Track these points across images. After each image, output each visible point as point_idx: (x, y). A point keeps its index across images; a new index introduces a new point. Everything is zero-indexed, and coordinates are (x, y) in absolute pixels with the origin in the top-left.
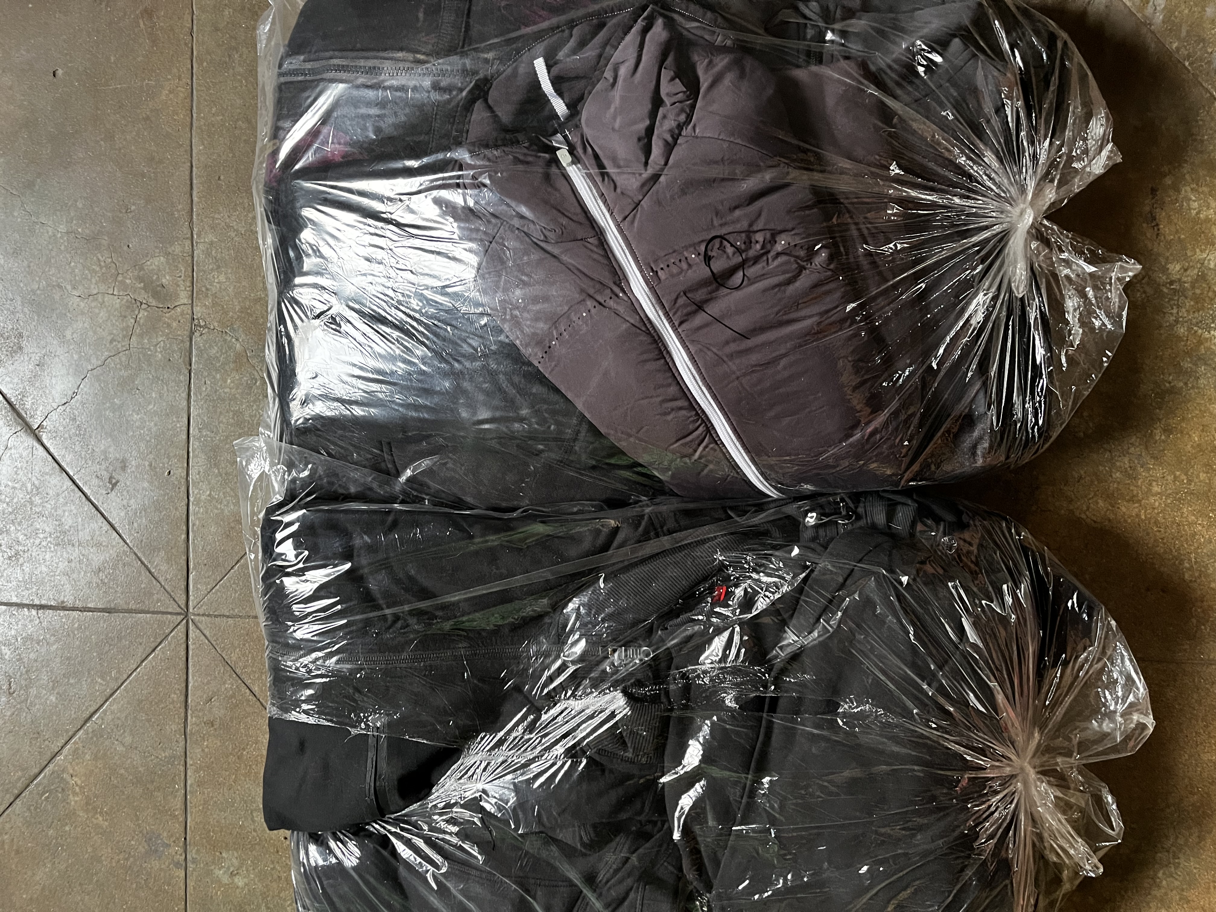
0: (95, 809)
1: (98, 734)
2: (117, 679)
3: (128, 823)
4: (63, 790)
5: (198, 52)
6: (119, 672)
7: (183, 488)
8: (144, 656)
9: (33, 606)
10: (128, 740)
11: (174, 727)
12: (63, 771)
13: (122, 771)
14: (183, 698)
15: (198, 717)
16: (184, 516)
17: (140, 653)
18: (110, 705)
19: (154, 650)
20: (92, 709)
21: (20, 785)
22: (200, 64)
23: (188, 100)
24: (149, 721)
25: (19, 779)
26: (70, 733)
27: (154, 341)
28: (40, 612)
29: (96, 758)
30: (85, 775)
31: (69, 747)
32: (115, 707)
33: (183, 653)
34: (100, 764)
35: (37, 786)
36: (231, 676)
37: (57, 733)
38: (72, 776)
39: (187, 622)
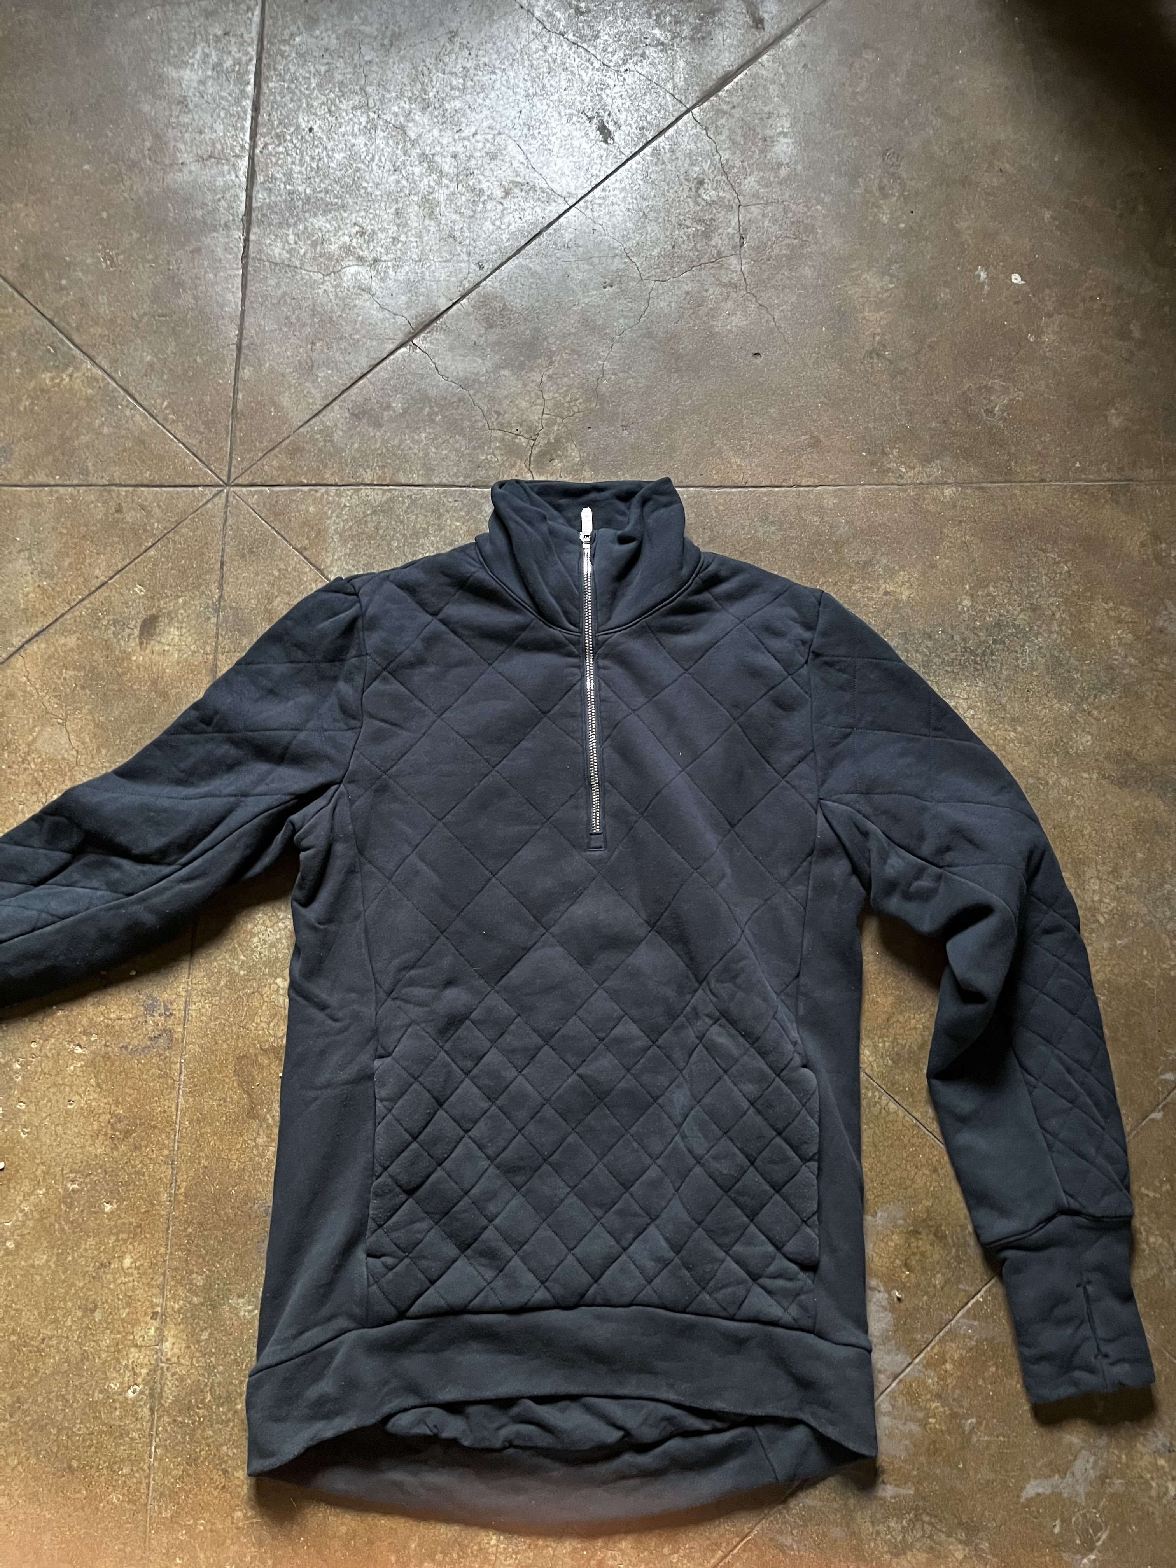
0: (38, 398)
1: (111, 401)
2: (166, 419)
3: (22, 431)
4: (57, 367)
5: (778, 492)
6: (174, 421)
7: (352, 481)
8: (188, 445)
9: (240, 340)
10: (106, 430)
11: (117, 474)
12: (76, 367)
13: (74, 425)
14: (145, 482)
15: (126, 496)
16: (325, 482)
17: (193, 441)
18: (141, 414)
19: (194, 454)
20: (137, 396)
21: (62, 325)
22: (765, 494)
23: (730, 484)
24: (124, 451)
25: (69, 325)
26: (113, 374)
27: (497, 453)
28: (234, 347)
29: (88, 400)
30: (71, 389)
31: (100, 372)
32: (138, 418)
33: (190, 482)
34: (83, 403)
35: (61, 341)
36: (165, 528)
37: (114, 361)
38: (71, 376)
39: (220, 486)
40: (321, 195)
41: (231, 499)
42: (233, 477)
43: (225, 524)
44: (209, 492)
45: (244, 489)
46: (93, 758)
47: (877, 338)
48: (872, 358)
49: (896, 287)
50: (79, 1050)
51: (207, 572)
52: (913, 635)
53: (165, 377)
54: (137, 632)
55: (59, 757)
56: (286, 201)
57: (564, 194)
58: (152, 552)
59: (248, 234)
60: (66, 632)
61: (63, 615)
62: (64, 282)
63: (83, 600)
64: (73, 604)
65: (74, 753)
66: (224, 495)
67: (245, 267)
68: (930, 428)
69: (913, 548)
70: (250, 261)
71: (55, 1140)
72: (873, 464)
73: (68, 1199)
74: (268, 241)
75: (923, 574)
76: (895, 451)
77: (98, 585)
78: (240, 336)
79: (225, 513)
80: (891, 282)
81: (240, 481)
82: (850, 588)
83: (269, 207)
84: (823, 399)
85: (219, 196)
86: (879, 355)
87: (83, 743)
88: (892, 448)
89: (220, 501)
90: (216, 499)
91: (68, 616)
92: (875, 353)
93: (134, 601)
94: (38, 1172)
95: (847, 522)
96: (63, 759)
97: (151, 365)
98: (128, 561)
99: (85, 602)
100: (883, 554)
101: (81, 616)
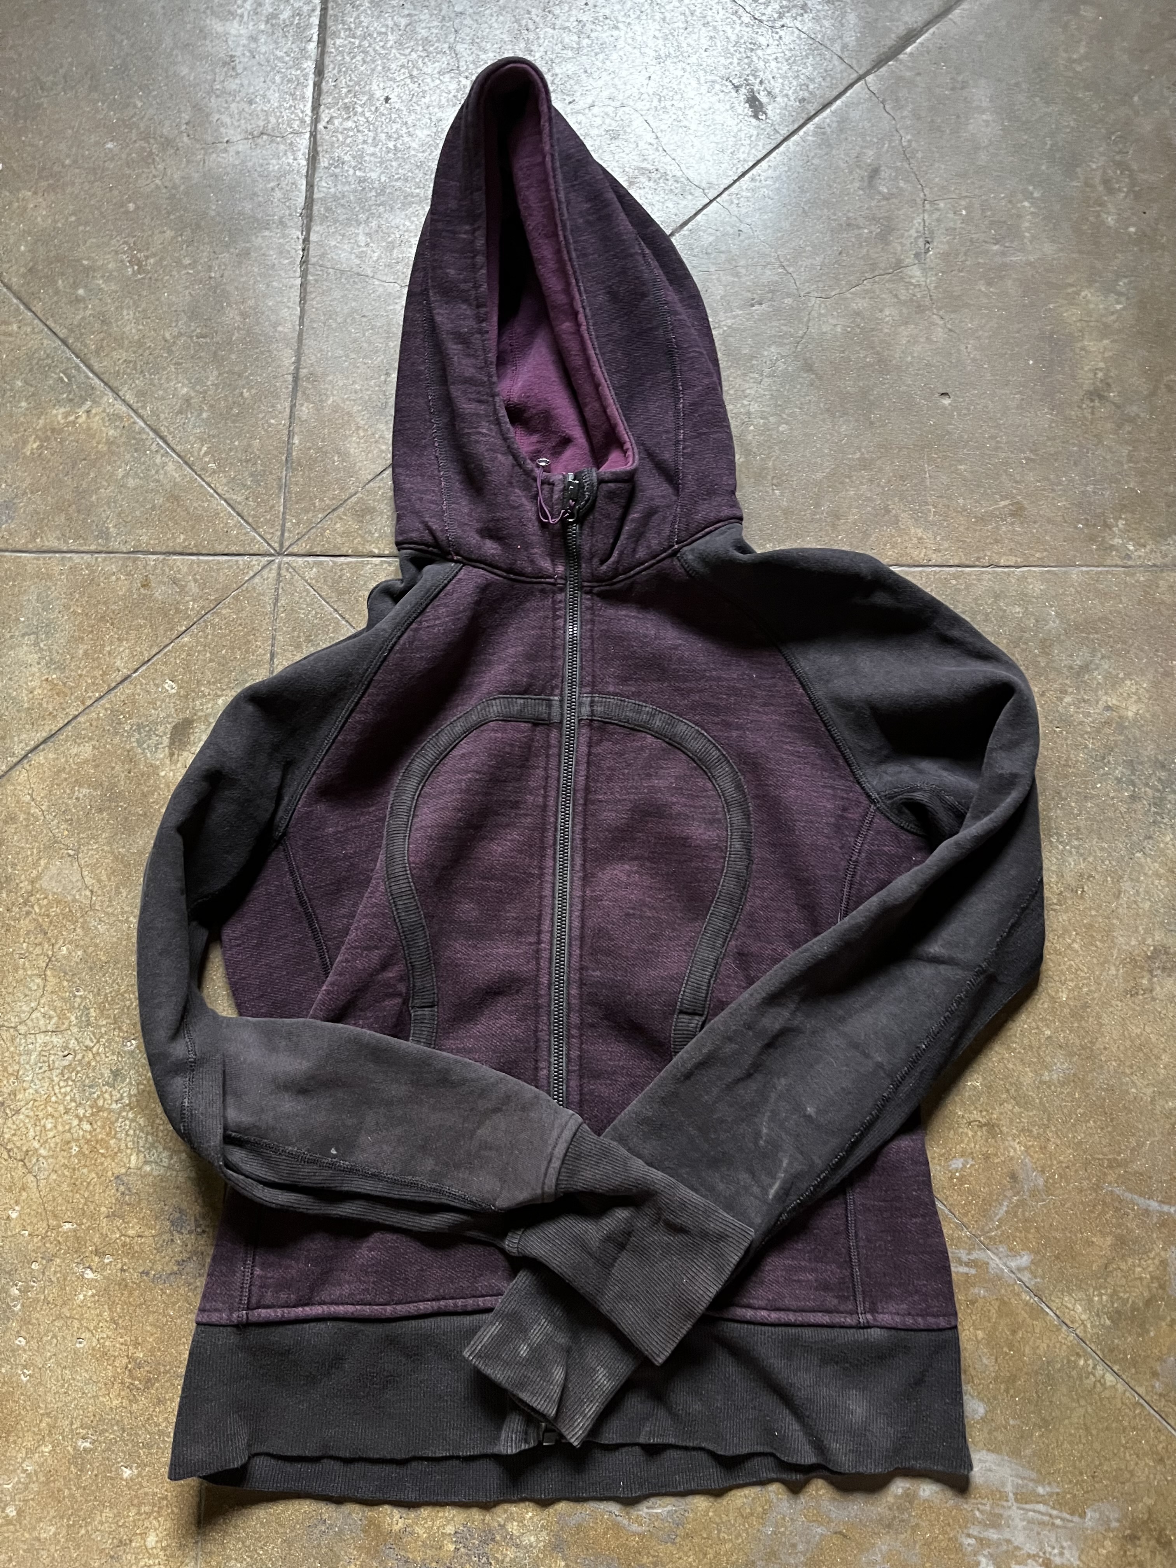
0: (47, 439)
1: (139, 447)
2: (206, 469)
3: (28, 481)
4: (71, 400)
5: (969, 574)
6: (214, 472)
8: (231, 502)
9: (297, 369)
10: (131, 482)
11: (144, 538)
12: (94, 401)
13: (92, 475)
14: (178, 549)
15: (155, 567)
17: (237, 497)
18: (174, 461)
19: (239, 514)
20: (170, 438)
21: (79, 346)
22: (953, 575)
23: (910, 562)
24: (153, 508)
25: (86, 346)
26: (140, 411)
28: (290, 378)
29: (110, 443)
30: (89, 428)
31: (124, 408)
32: (171, 467)
33: (234, 549)
34: (103, 448)
35: (77, 368)
36: (203, 608)
37: (141, 394)
38: (88, 412)
39: (271, 555)
40: (398, 184)
41: (283, 572)
42: (287, 544)
43: (275, 604)
44: (257, 563)
45: (300, 559)
46: (110, 901)
47: (1100, 375)
48: (1092, 401)
49: (1124, 309)
50: (89, 1275)
51: (253, 666)
52: (1142, 763)
53: (205, 415)
54: (166, 741)
55: (69, 898)
56: (355, 191)
57: (704, 185)
58: (186, 639)
59: (308, 234)
60: (78, 739)
61: (76, 717)
62: (81, 292)
63: (101, 697)
64: (89, 703)
65: (88, 893)
66: (275, 566)
67: (304, 275)
68: (1166, 494)
69: (1142, 650)
70: (311, 269)
71: (62, 1386)
72: (1092, 539)
73: (79, 1459)
74: (333, 243)
75: (1156, 684)
76: (1121, 523)
77: (119, 679)
78: (298, 361)
79: (277, 589)
80: (1118, 303)
81: (295, 549)
82: (1061, 699)
83: (335, 198)
84: (1028, 454)
85: (272, 184)
86: (1101, 397)
87: (99, 881)
88: (1117, 519)
89: (271, 574)
90: (265, 573)
91: (81, 719)
92: (1097, 394)
93: (163, 701)
94: (43, 1425)
95: (1058, 614)
96: (74, 900)
97: (188, 400)
98: (155, 650)
99: (103, 702)
100: (1103, 657)
101: (98, 718)
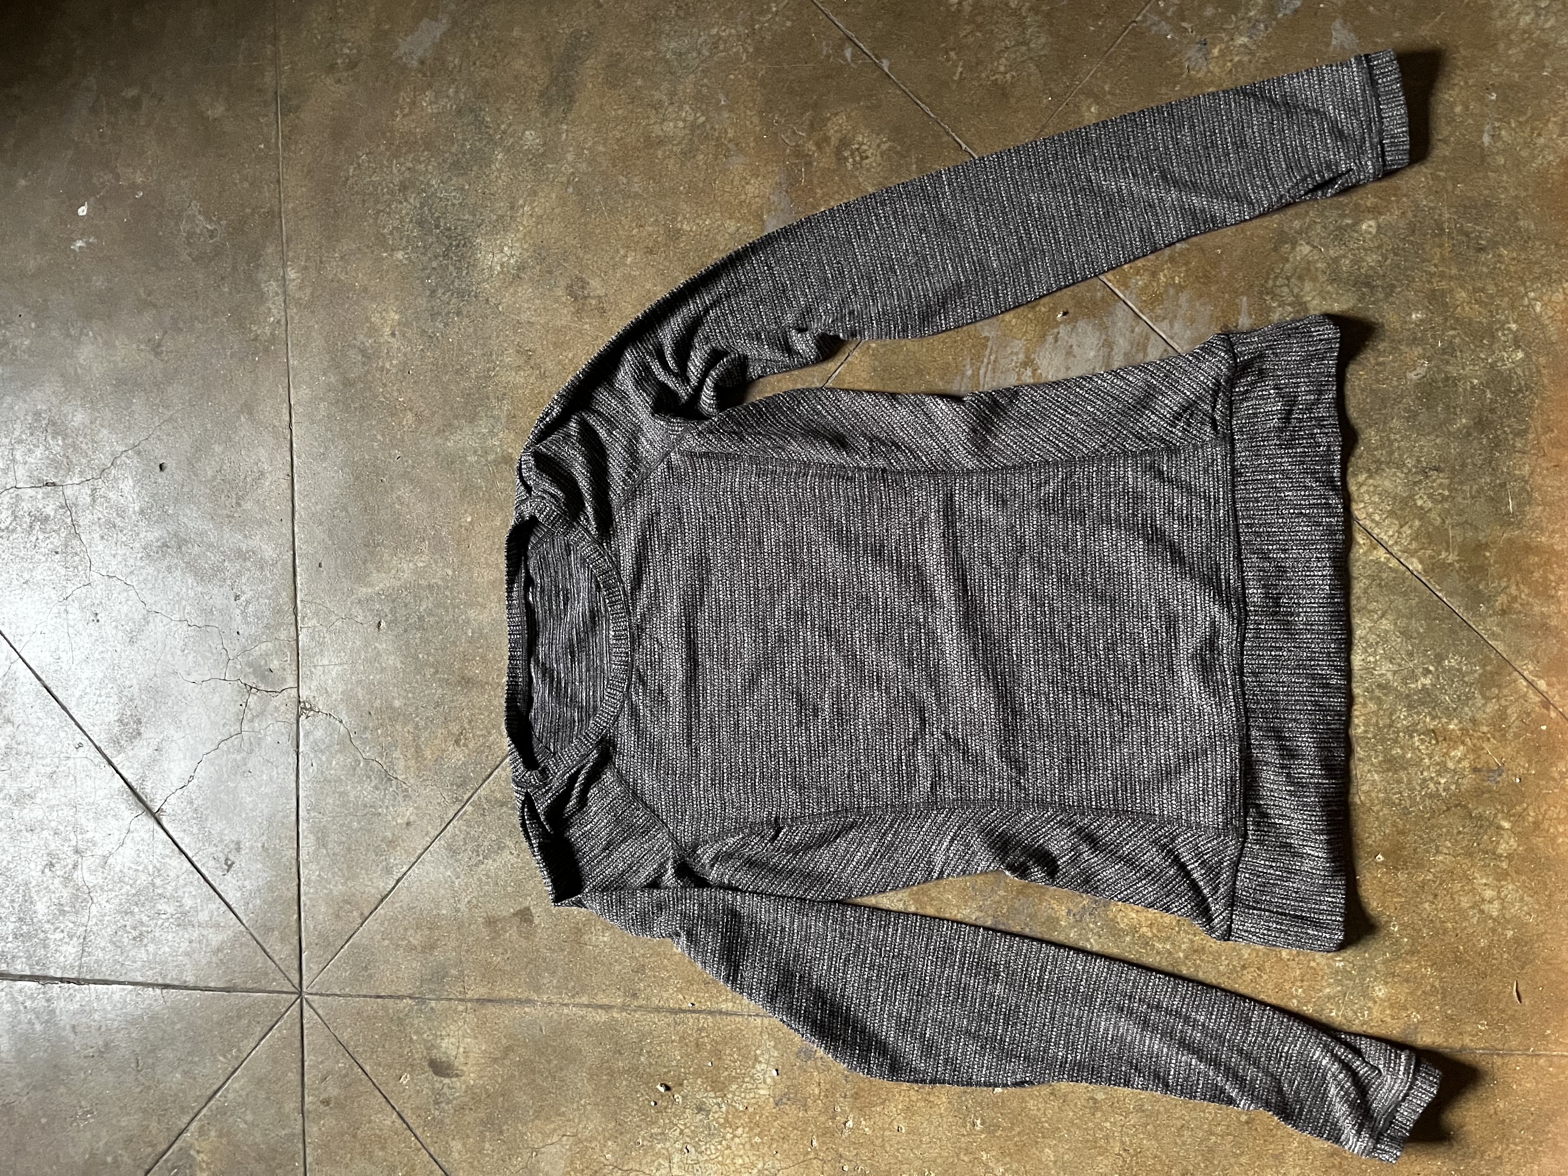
1: (222, 1111)
2: (237, 1057)
4: (191, 1166)
6: (239, 1050)
7: (294, 870)
8: (262, 1035)
9: (158, 985)
10: (249, 1117)
11: (292, 1105)
12: (191, 1147)
13: (246, 1148)
14: (299, 1077)
15: (314, 1095)
16: (296, 897)
17: (258, 1031)
18: (232, 1083)
19: (271, 1029)
20: (215, 1087)
21: (150, 1161)
22: (299, 456)
23: (289, 491)
24: (269, 1099)
25: (149, 1155)
26: (196, 1111)
27: (264, 725)
28: (165, 991)
29: (220, 1136)
30: (211, 1151)
31: (194, 1124)
32: (236, 1085)
33: (298, 1032)
34: (224, 1140)
35: (167, 1161)
36: (343, 1055)
37: (183, 1110)
38: (198, 1152)
39: (301, 1002)
41: (314, 991)
42: (293, 989)
43: (339, 996)
44: (308, 1013)
45: (304, 977)
46: (569, 1120)
47: (142, 347)
48: (162, 352)
49: (92, 330)
50: (850, 1124)
51: (387, 1011)
52: (433, 307)
53: (196, 1059)
54: (446, 1081)
55: (569, 1153)
56: (23, 942)
57: (8, 663)
58: (367, 1068)
59: (57, 979)
60: (448, 1151)
61: (431, 1155)
62: (109, 1160)
63: (415, 1136)
64: (419, 1145)
65: (565, 1138)
66: (310, 998)
67: (88, 982)
68: (230, 293)
69: (348, 309)
70: (82, 976)
71: (935, 1143)
72: (267, 350)
73: (991, 1128)
74: (62, 959)
75: (373, 299)
76: (254, 328)
77: (400, 1121)
78: (153, 985)
79: (328, 995)
80: (87, 335)
81: (296, 981)
82: (388, 371)
83: (29, 958)
84: (204, 401)
85: (22, 1008)
86: (159, 345)
87: (555, 1130)
88: (251, 331)
89: (316, 1000)
90: (315, 1005)
91: (432, 1150)
92: (156, 348)
93: (416, 1085)
94: (966, 1159)
95: (324, 374)
96: (570, 1150)
97: (185, 1073)
98: (377, 1092)
99: (418, 1133)
100: (355, 339)
101: (431, 1137)
